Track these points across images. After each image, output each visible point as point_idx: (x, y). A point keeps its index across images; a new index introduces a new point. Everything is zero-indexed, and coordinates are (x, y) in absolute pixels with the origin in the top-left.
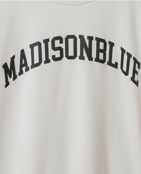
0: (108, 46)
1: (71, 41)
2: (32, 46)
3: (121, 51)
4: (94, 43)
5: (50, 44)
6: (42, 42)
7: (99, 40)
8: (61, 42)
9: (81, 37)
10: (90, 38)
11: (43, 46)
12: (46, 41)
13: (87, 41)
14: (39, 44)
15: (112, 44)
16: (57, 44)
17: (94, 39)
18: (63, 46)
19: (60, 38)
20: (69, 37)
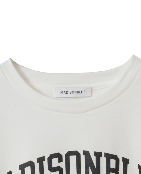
0: (121, 164)
1: (73, 159)
2: (22, 167)
3: (138, 170)
4: (103, 160)
5: (46, 163)
6: (35, 161)
7: (109, 157)
8: (60, 160)
9: (86, 153)
10: (98, 155)
11: (37, 166)
12: (41, 160)
13: (94, 159)
14: (31, 164)
15: (126, 161)
16: (55, 162)
17: (103, 155)
18: (63, 165)
19: (58, 156)
20: (70, 153)
